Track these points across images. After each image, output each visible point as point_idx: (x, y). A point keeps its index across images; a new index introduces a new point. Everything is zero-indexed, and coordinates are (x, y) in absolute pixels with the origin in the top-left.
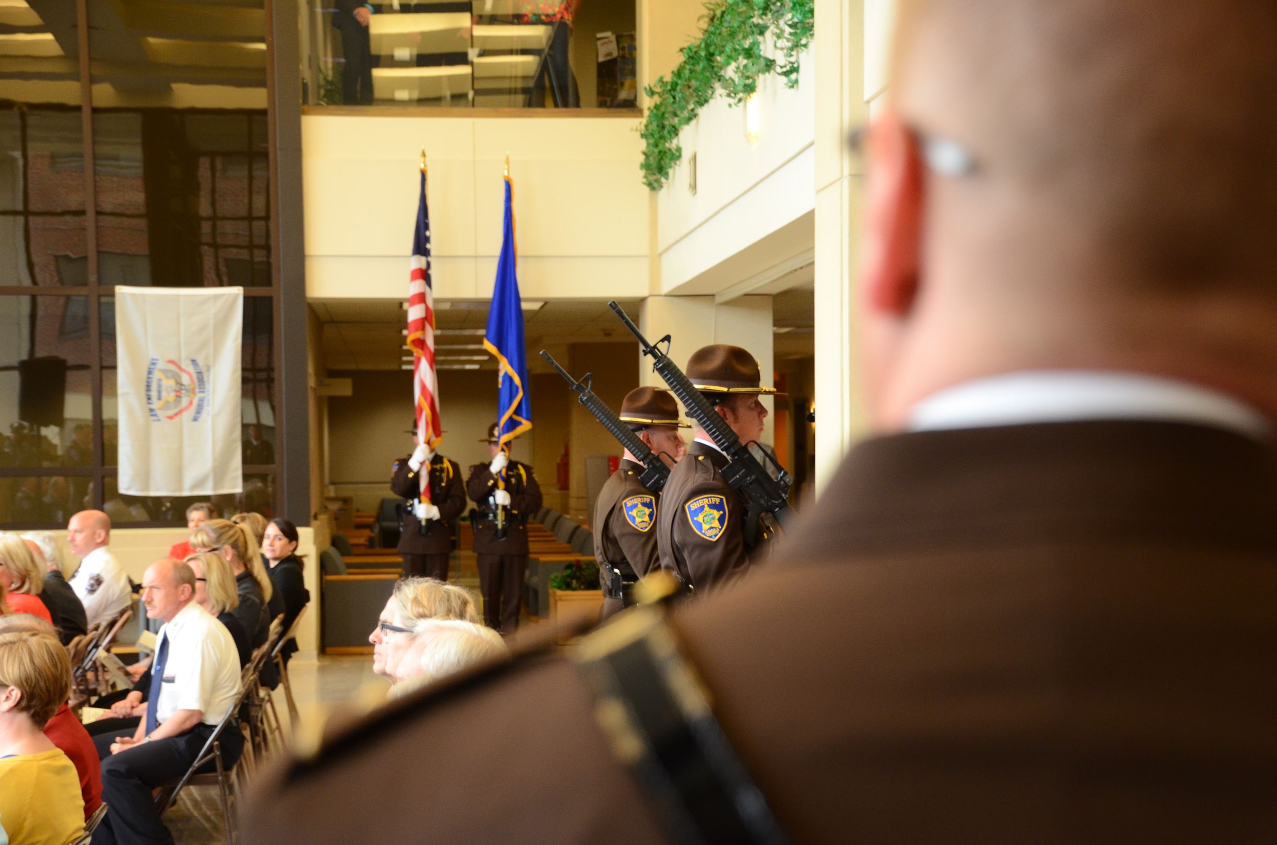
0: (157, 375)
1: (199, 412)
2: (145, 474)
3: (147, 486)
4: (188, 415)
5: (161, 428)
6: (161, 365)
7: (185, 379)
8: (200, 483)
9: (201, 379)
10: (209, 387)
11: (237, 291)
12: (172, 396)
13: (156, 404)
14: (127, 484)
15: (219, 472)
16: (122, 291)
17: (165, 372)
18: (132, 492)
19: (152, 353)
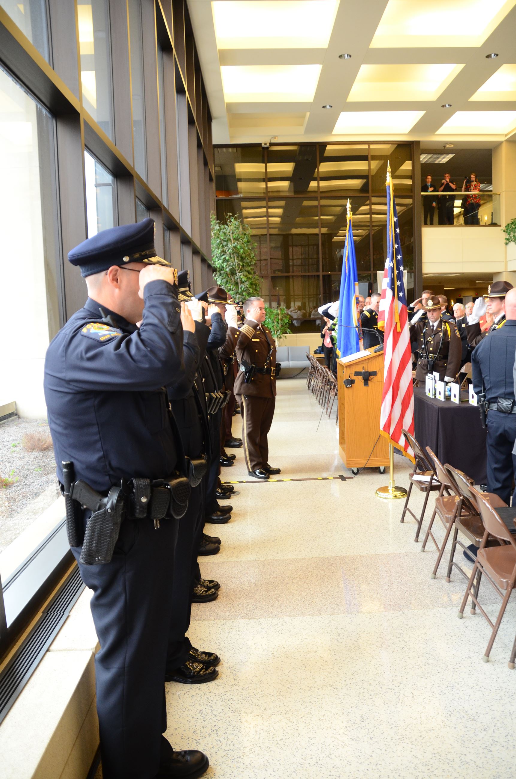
16: (379, 272)
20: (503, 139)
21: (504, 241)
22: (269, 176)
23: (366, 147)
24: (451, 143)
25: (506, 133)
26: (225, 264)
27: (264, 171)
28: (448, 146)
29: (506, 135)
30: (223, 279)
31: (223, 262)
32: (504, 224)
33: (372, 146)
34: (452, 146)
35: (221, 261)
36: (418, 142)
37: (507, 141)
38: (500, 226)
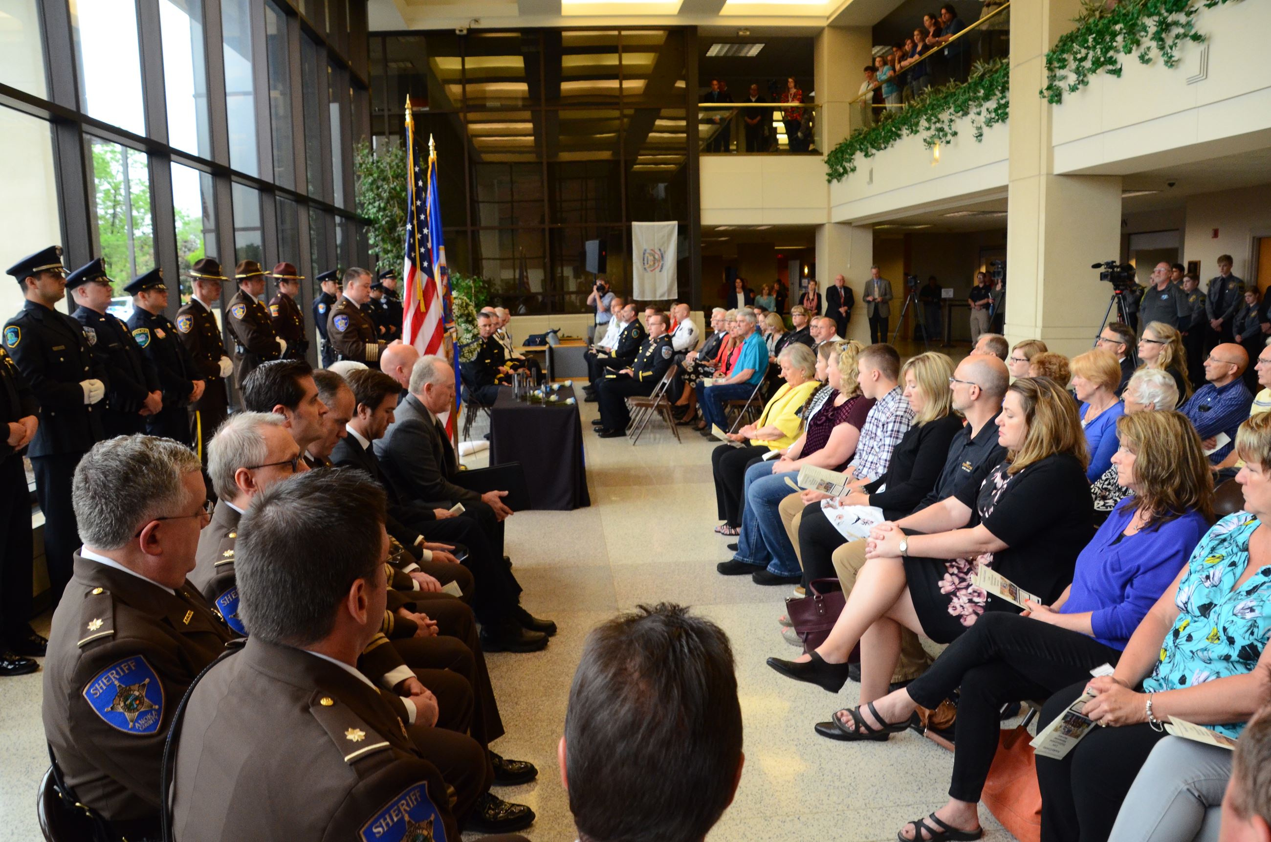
0: (647, 255)
1: (662, 268)
2: (642, 292)
3: (643, 296)
4: (657, 270)
5: (648, 275)
6: (648, 251)
7: (657, 257)
8: (662, 295)
9: (662, 257)
10: (665, 259)
11: (675, 223)
12: (651, 263)
13: (646, 266)
14: (636, 296)
15: (669, 291)
16: (635, 224)
17: (650, 254)
18: (639, 299)
19: (645, 247)
20: (824, 23)
21: (827, 177)
22: (468, 76)
23: (616, 33)
24: (746, 29)
25: (827, 14)
26: (381, 213)
27: (460, 67)
28: (741, 33)
29: (828, 18)
30: (377, 236)
31: (378, 211)
32: (826, 152)
33: (624, 33)
34: (748, 33)
35: (375, 210)
36: (693, 29)
37: (829, 26)
38: (821, 154)
